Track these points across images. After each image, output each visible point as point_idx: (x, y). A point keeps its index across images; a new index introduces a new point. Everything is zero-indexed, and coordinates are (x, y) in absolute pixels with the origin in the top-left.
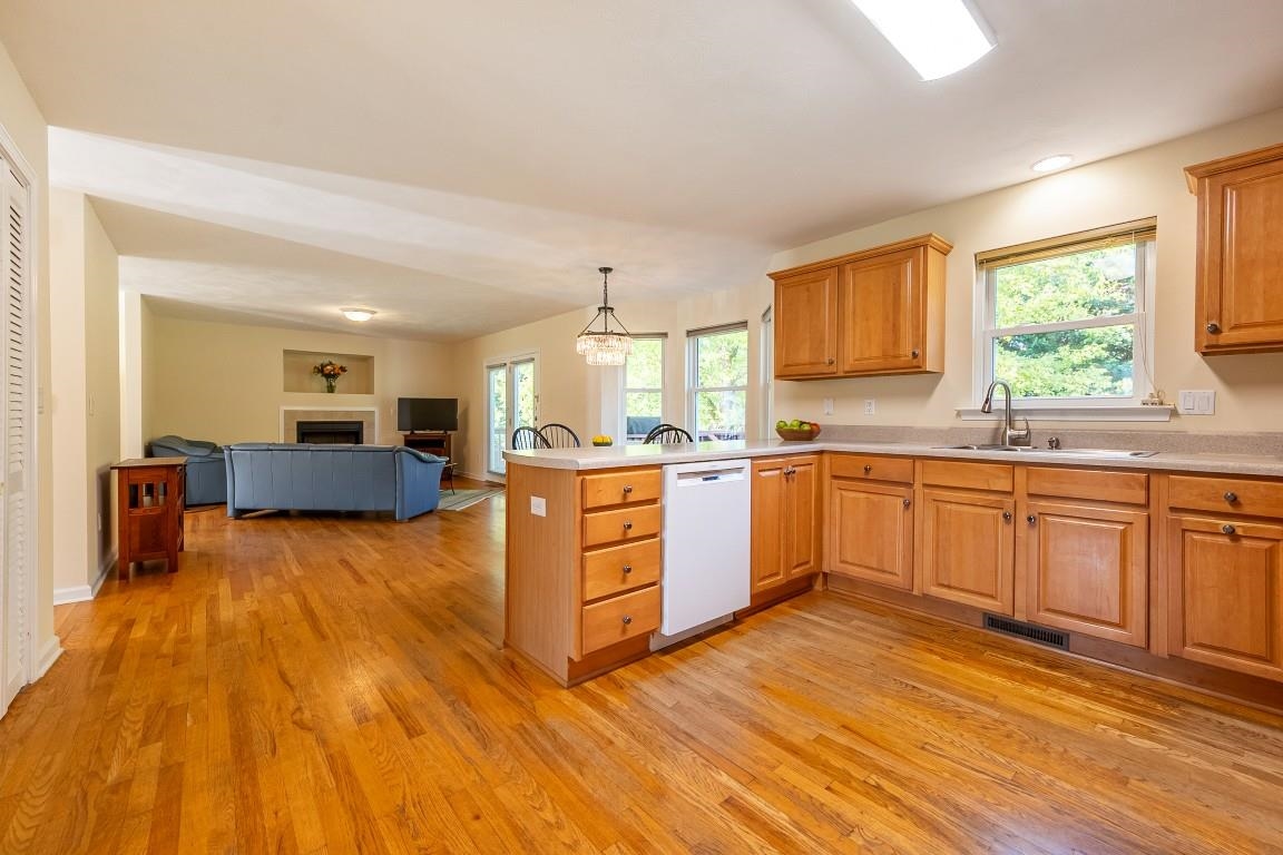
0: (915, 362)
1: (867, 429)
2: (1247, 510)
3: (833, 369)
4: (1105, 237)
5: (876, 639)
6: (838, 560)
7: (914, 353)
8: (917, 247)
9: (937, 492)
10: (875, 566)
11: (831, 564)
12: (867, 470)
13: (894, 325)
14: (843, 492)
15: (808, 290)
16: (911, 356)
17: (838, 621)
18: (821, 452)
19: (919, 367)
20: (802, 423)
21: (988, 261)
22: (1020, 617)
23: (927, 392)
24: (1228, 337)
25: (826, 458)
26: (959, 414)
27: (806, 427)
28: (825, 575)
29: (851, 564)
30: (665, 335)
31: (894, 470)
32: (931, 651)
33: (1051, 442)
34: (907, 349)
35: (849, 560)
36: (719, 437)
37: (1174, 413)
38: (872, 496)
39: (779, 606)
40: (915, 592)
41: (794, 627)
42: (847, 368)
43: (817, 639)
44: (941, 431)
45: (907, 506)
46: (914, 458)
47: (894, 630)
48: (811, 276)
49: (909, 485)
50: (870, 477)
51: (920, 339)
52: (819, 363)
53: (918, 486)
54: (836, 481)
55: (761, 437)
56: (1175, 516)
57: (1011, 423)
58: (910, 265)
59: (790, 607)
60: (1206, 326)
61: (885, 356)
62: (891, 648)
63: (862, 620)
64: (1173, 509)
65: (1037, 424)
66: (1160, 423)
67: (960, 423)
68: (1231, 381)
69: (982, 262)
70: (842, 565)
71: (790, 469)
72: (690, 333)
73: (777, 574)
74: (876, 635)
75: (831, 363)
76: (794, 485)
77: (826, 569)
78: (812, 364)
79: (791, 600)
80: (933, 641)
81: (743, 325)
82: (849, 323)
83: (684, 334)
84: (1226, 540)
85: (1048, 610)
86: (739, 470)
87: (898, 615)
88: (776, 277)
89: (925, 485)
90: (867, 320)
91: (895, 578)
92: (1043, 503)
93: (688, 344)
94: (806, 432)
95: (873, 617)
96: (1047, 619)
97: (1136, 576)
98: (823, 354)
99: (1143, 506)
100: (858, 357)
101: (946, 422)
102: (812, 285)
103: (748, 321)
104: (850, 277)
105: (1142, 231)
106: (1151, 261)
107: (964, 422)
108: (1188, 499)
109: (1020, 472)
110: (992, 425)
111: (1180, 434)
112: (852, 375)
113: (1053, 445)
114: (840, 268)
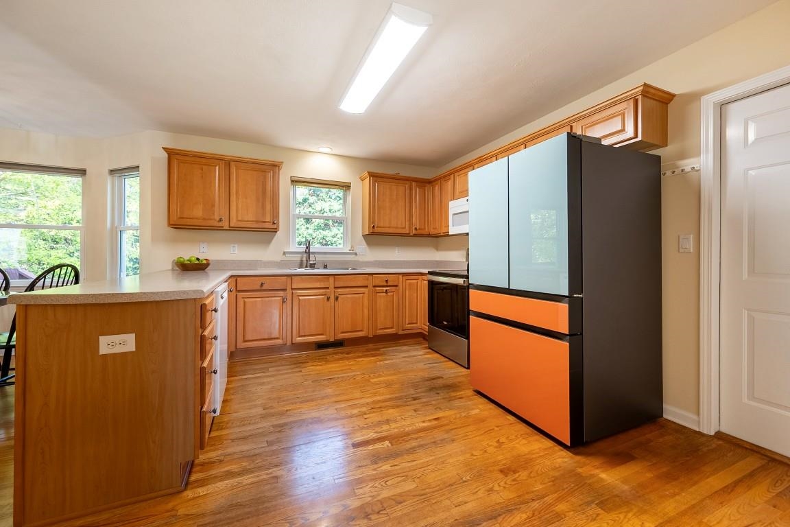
0: (273, 226)
1: (233, 262)
2: (389, 284)
3: (221, 224)
6: (242, 341)
7: (274, 222)
8: (275, 166)
9: (298, 291)
10: (266, 338)
11: (238, 344)
12: (261, 285)
13: (263, 205)
14: (246, 300)
15: (202, 169)
16: (271, 222)
18: (231, 277)
20: (197, 259)
22: (332, 340)
23: (269, 242)
24: (377, 230)
26: (284, 253)
29: (252, 341)
32: (313, 366)
34: (270, 218)
37: (356, 254)
40: (288, 344)
42: (232, 225)
44: (277, 262)
45: (284, 301)
46: (287, 276)
48: (204, 161)
49: (284, 290)
51: (277, 214)
52: (211, 219)
53: (289, 290)
54: (240, 294)
56: (374, 288)
58: (271, 174)
60: (372, 226)
61: (257, 221)
64: (374, 286)
65: (320, 258)
66: (352, 258)
67: (284, 258)
68: (369, 244)
69: (293, 181)
70: (246, 343)
75: (220, 220)
78: (204, 219)
82: (233, 198)
84: (385, 294)
85: (343, 333)
89: (293, 289)
90: (246, 198)
91: (277, 340)
92: (340, 290)
96: (341, 336)
97: (366, 311)
98: (214, 214)
99: (367, 287)
100: (240, 219)
101: (279, 258)
102: (205, 167)
103: (85, 171)
104: (234, 170)
105: (346, 187)
106: (349, 199)
107: (288, 258)
108: (377, 283)
109: (331, 279)
110: (299, 259)
111: (358, 261)
112: (233, 229)
113: (325, 267)
114: (226, 162)
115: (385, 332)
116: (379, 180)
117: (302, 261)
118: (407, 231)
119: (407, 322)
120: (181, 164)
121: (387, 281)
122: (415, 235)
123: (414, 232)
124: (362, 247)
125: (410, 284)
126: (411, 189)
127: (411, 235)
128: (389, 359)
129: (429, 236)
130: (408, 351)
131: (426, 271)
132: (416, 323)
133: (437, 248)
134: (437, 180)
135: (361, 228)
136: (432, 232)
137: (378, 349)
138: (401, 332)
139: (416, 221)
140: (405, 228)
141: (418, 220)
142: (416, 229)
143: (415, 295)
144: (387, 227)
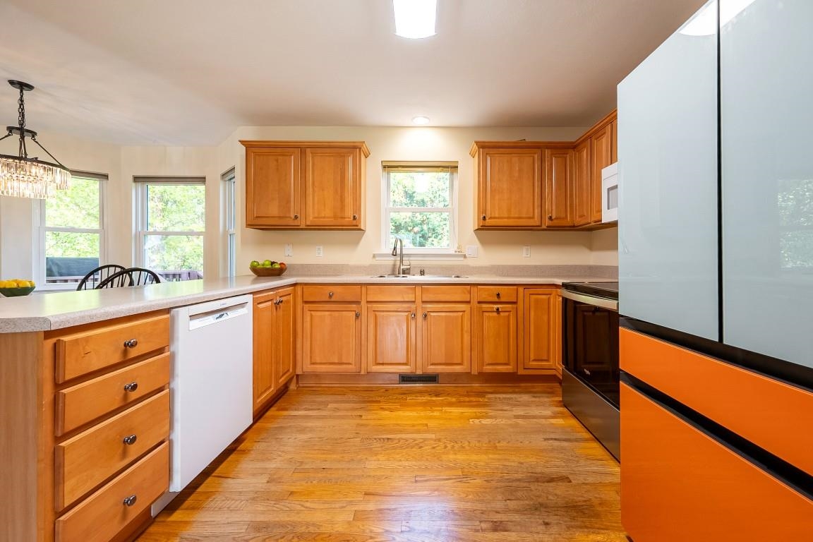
0: (354, 222)
1: (318, 266)
2: (502, 299)
3: (296, 223)
4: (439, 167)
5: (349, 413)
6: (309, 362)
7: (354, 217)
8: (355, 147)
9: (375, 305)
10: (336, 361)
11: (305, 366)
12: (330, 296)
13: (341, 196)
14: (312, 313)
15: (277, 161)
16: (352, 218)
17: (319, 409)
18: (295, 285)
19: (357, 226)
20: (273, 263)
21: (389, 167)
22: (419, 372)
23: (357, 242)
24: (489, 222)
25: (299, 289)
26: (374, 256)
27: (277, 266)
28: (297, 376)
29: (321, 364)
30: (106, 177)
31: (348, 295)
32: (382, 409)
33: (421, 271)
34: (349, 213)
35: (318, 361)
36: (167, 276)
37: (465, 256)
38: (333, 313)
39: (268, 413)
40: (362, 373)
41: (290, 426)
42: (308, 223)
43: (312, 430)
44: (365, 267)
45: (357, 316)
46: (361, 284)
47: (356, 402)
48: (279, 150)
49: (358, 303)
50: (332, 300)
51: (357, 207)
52: (286, 217)
53: (363, 303)
54: (307, 306)
56: (479, 305)
57: (402, 261)
58: (350, 159)
59: (278, 410)
60: (482, 217)
61: (335, 217)
62: (361, 416)
63: (336, 402)
64: (479, 302)
65: (415, 262)
66: (459, 262)
67: (374, 262)
68: (483, 242)
69: (384, 167)
70: (313, 366)
71: (278, 299)
72: (137, 179)
73: (270, 387)
74: (347, 410)
75: (296, 218)
76: (280, 312)
77: (299, 372)
78: (280, 217)
79: (275, 405)
80: (379, 402)
81: (202, 180)
82: (310, 191)
83: (131, 179)
84: (495, 314)
85: (432, 364)
86: (242, 305)
87: (354, 391)
88: (249, 145)
89: (368, 302)
90: (323, 190)
91: (350, 366)
92: (429, 306)
93: (135, 190)
94: (276, 269)
95: (339, 398)
96: (432, 369)
97: (467, 337)
98: (289, 211)
99: (468, 302)
100: (316, 215)
101: (368, 261)
102: (280, 158)
103: (205, 178)
104: (309, 158)
105: (452, 168)
106: (456, 183)
107: (377, 261)
108: (484, 297)
109: (418, 289)
110: (392, 263)
111: (468, 266)
112: (310, 228)
113: (422, 273)
114: (302, 149)
115: (495, 369)
116: (492, 151)
117: (394, 265)
118: (536, 222)
119: (532, 357)
120: (257, 157)
121: (498, 295)
122: (550, 228)
123: (547, 223)
124: (473, 247)
125: (537, 301)
126: (542, 161)
127: (544, 227)
128: (491, 417)
129: (573, 228)
130: (527, 405)
131: (559, 281)
132: (547, 360)
134: (583, 141)
135: (472, 222)
136: (578, 221)
137: (482, 394)
138: (521, 372)
139: (551, 208)
140: (533, 218)
141: (554, 208)
142: (550, 218)
143: (545, 318)
144: (505, 218)
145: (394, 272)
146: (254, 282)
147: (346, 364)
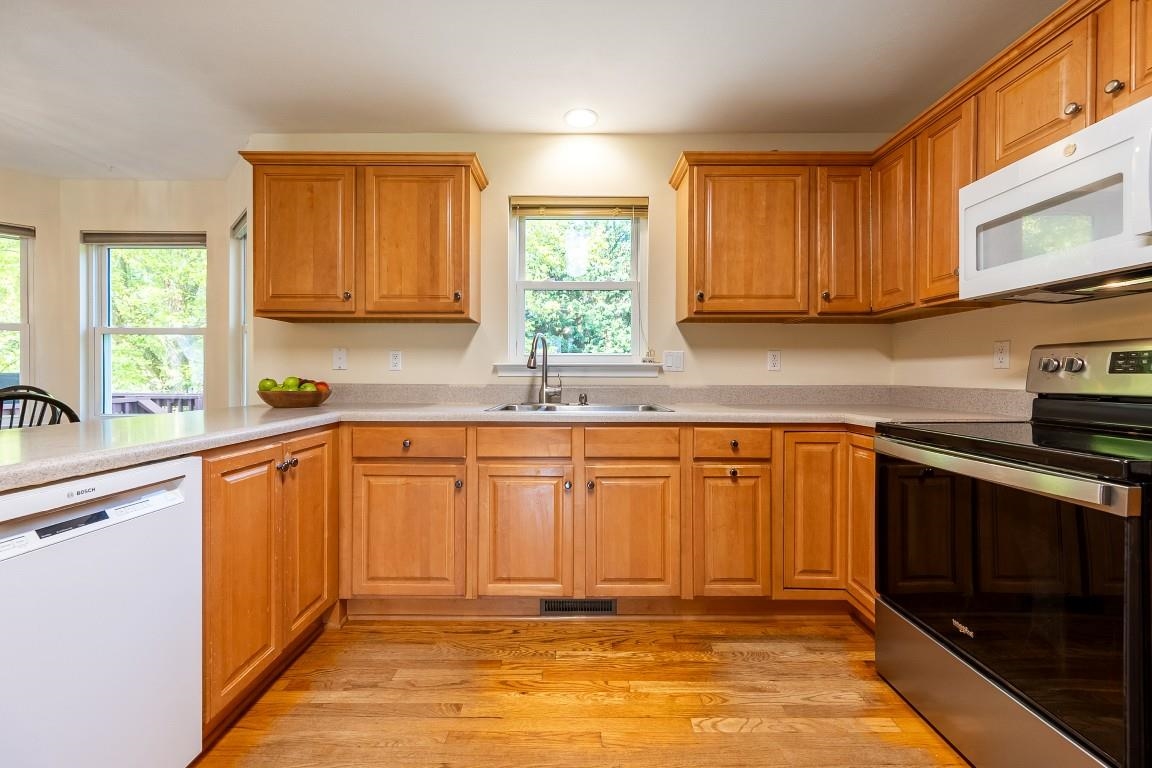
0: (457, 306)
1: (392, 388)
2: (743, 454)
3: (348, 306)
4: (614, 207)
5: (434, 699)
6: (364, 576)
7: (456, 295)
8: (457, 165)
9: (493, 465)
10: (418, 575)
11: (355, 584)
12: (406, 447)
13: (432, 257)
14: (372, 480)
15: (311, 190)
16: (452, 298)
17: (375, 686)
18: (337, 425)
19: (462, 312)
20: (302, 382)
21: (521, 208)
22: (579, 595)
23: (463, 345)
24: (710, 305)
25: (345, 433)
26: (496, 369)
27: (310, 388)
28: (344, 602)
29: (388, 579)
30: (30, 232)
31: (441, 444)
32: (505, 685)
33: (581, 398)
34: (447, 289)
35: (382, 575)
37: (660, 370)
38: (411, 480)
39: (268, 698)
40: (469, 596)
41: (301, 742)
42: (370, 307)
43: (345, 751)
44: (478, 389)
45: (458, 486)
46: (466, 425)
47: (452, 665)
48: (316, 170)
49: (460, 460)
50: (410, 454)
51: (462, 278)
52: (328, 297)
53: (471, 460)
54: (360, 466)
55: (231, 403)
56: (695, 465)
57: (545, 378)
58: (450, 186)
59: (288, 689)
60: (696, 295)
61: (421, 296)
62: (458, 707)
63: (413, 664)
64: (697, 459)
65: (569, 379)
66: (650, 380)
67: (496, 380)
68: (694, 344)
69: (514, 208)
70: (372, 584)
71: (288, 458)
72: (88, 237)
74: (432, 688)
75: (347, 297)
76: (294, 485)
77: (345, 594)
78: (316, 297)
80: (499, 663)
81: (199, 239)
82: (373, 246)
83: (78, 237)
84: (728, 482)
85: (606, 580)
87: (452, 632)
88: (257, 160)
89: (480, 459)
90: (397, 245)
91: (445, 585)
92: (599, 466)
93: (85, 258)
94: (307, 394)
95: (420, 652)
96: (604, 590)
97: (672, 528)
98: (334, 285)
99: (676, 459)
100: (385, 292)
101: (483, 379)
102: (317, 185)
103: (205, 235)
104: (372, 184)
105: (637, 209)
106: (645, 237)
108: (707, 448)
109: (578, 434)
110: (527, 382)
111: (668, 388)
112: (373, 318)
113: (583, 400)
114: (358, 169)
115: (730, 590)
116: (716, 171)
117: (532, 386)
118: (799, 304)
119: (800, 567)
120: (273, 185)
121: (735, 445)
123: (821, 305)
124: (676, 352)
125: (809, 457)
126: (811, 188)
127: (813, 314)
128: (733, 711)
129: (869, 317)
132: (830, 572)
133: (891, 353)
135: (673, 304)
136: (880, 302)
138: (779, 595)
139: (829, 276)
140: (793, 297)
141: (833, 276)
142: (827, 298)
143: (826, 489)
144: (740, 297)
145: (532, 399)
146: (267, 418)
147: (437, 579)
